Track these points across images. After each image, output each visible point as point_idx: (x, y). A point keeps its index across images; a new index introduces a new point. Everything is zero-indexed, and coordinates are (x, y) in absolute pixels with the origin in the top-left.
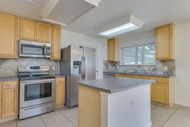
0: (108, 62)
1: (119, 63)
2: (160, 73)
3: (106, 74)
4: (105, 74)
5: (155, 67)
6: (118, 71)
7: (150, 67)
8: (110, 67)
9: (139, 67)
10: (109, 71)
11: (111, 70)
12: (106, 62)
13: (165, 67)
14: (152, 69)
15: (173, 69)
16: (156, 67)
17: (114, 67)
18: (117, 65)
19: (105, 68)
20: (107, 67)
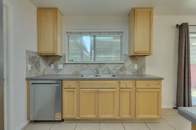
0: (38, 57)
1: (62, 59)
2: (128, 73)
3: (33, 82)
4: (33, 84)
5: (122, 65)
6: (61, 73)
7: (117, 65)
8: (43, 66)
9: (100, 65)
10: (40, 74)
11: (44, 73)
12: (34, 55)
13: (135, 65)
14: (118, 68)
15: (143, 68)
16: (125, 65)
17: (52, 66)
18: (58, 62)
19: (32, 68)
20: (36, 66)
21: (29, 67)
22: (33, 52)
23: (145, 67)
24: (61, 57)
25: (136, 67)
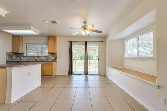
0: (12, 54)
2: (50, 60)
4: (8, 63)
5: (48, 57)
6: (22, 60)
7: (45, 57)
8: (14, 57)
10: (13, 60)
11: (15, 60)
18: (21, 56)
19: (8, 58)
20: (11, 57)
21: (8, 57)
22: (9, 52)
23: (57, 58)
24: (22, 54)
25: (53, 58)
